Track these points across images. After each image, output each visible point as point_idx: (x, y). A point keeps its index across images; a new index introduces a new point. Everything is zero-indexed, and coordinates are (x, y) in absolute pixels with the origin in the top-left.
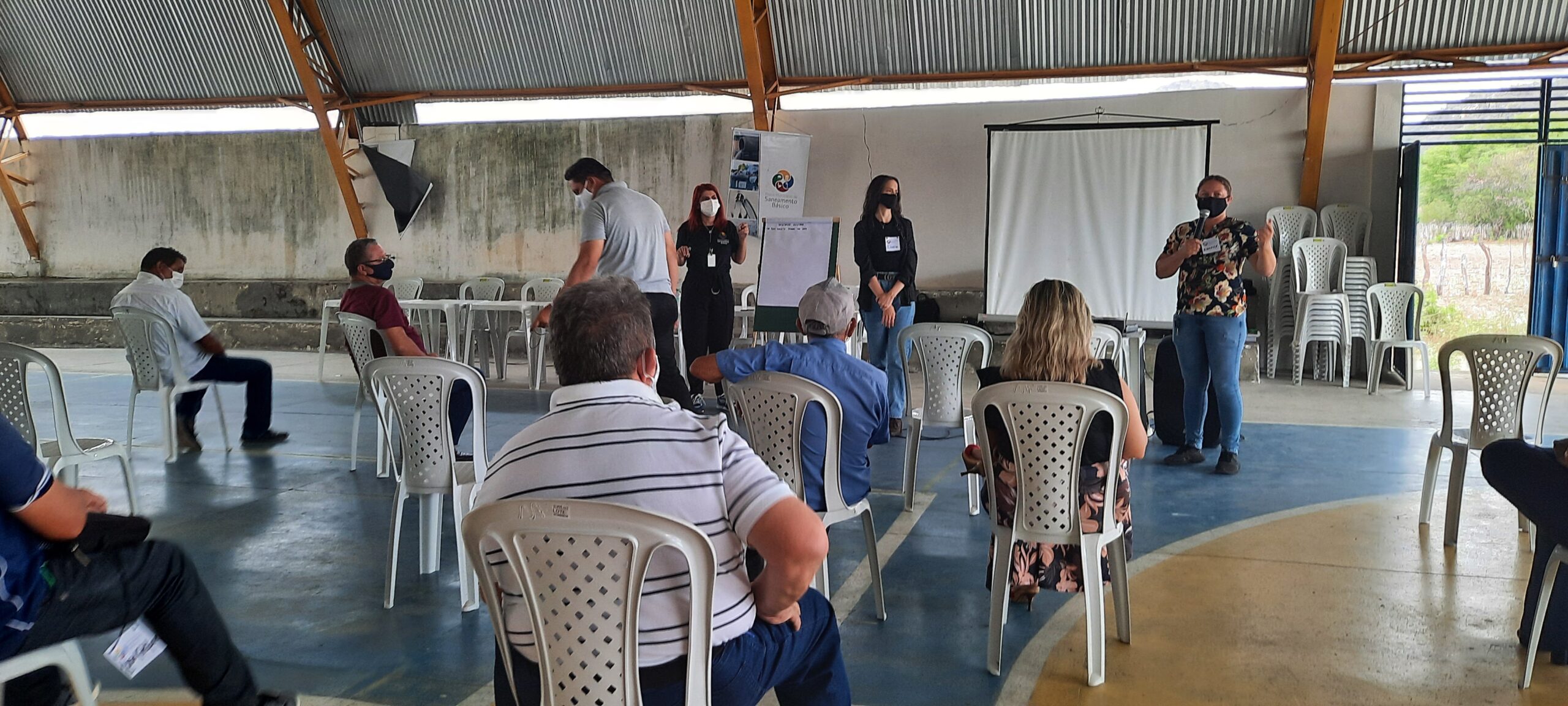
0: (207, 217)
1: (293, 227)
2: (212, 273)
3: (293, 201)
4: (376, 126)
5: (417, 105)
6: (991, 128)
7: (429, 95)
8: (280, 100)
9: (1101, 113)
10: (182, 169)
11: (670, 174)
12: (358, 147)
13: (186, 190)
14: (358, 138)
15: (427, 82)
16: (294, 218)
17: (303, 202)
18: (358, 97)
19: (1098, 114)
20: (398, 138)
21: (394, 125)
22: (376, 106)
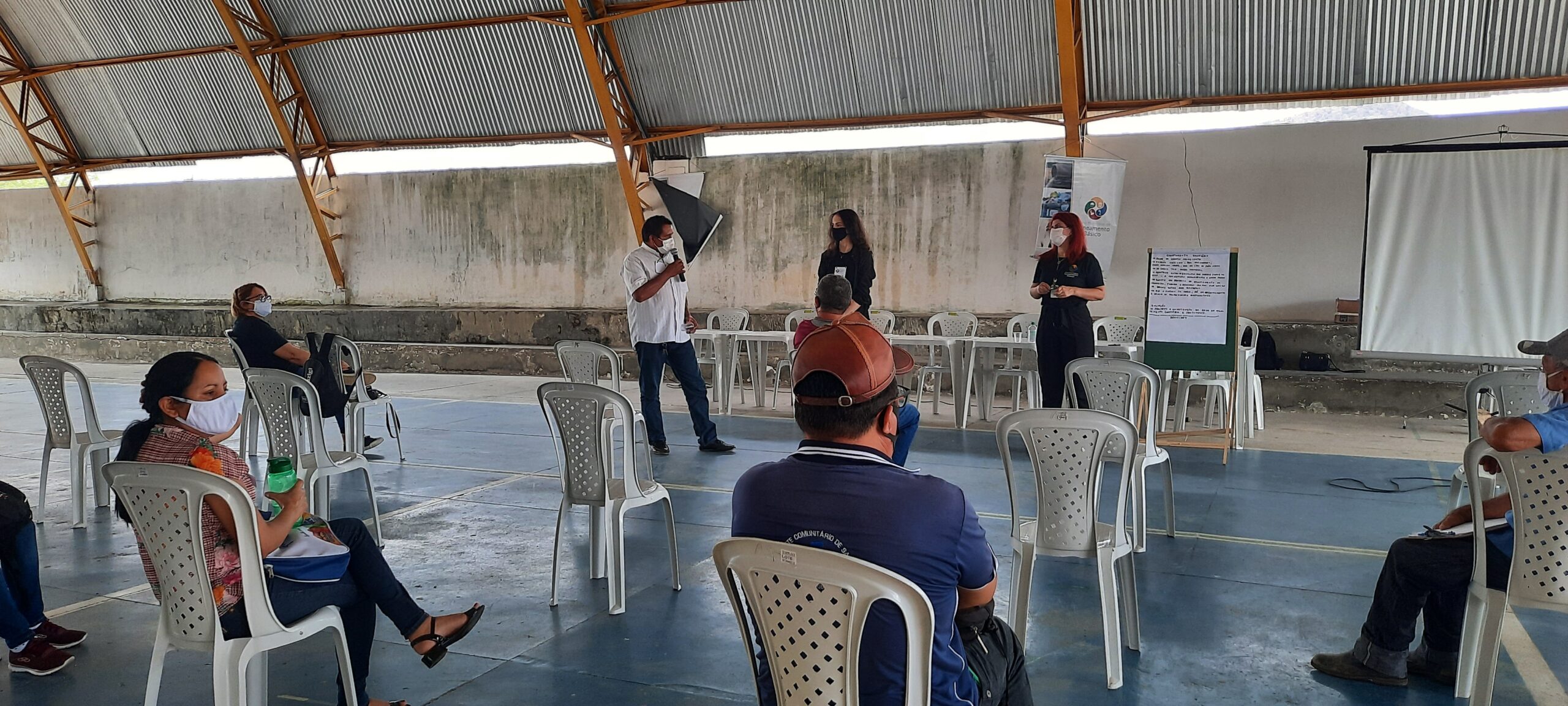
0: (501, 249)
1: (583, 258)
2: (504, 302)
3: (583, 233)
4: (665, 159)
5: (706, 139)
6: (1371, 150)
7: (719, 128)
8: (574, 136)
9: (1506, 132)
10: (479, 203)
11: (966, 202)
12: (648, 180)
13: (482, 223)
14: (648, 172)
15: (718, 115)
16: (584, 248)
17: (593, 234)
18: (651, 131)
19: (1501, 132)
20: (687, 171)
21: (684, 158)
22: (667, 140)
